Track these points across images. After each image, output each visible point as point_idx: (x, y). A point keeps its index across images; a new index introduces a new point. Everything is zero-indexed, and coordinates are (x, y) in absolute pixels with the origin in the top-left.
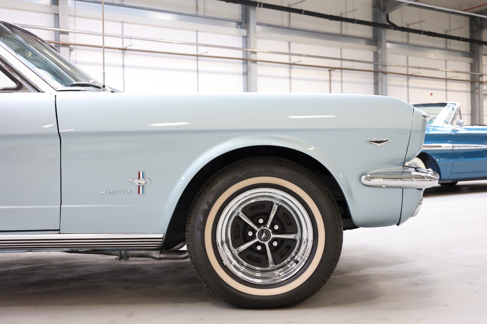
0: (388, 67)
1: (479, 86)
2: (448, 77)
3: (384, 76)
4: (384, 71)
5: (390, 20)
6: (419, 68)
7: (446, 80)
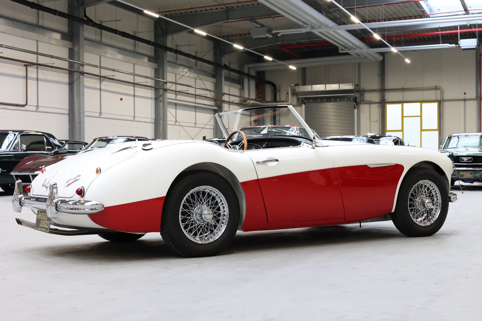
0: (85, 66)
1: (163, 94)
2: (136, 82)
3: (81, 76)
4: (82, 71)
5: (87, 15)
6: (114, 70)
7: (134, 84)
